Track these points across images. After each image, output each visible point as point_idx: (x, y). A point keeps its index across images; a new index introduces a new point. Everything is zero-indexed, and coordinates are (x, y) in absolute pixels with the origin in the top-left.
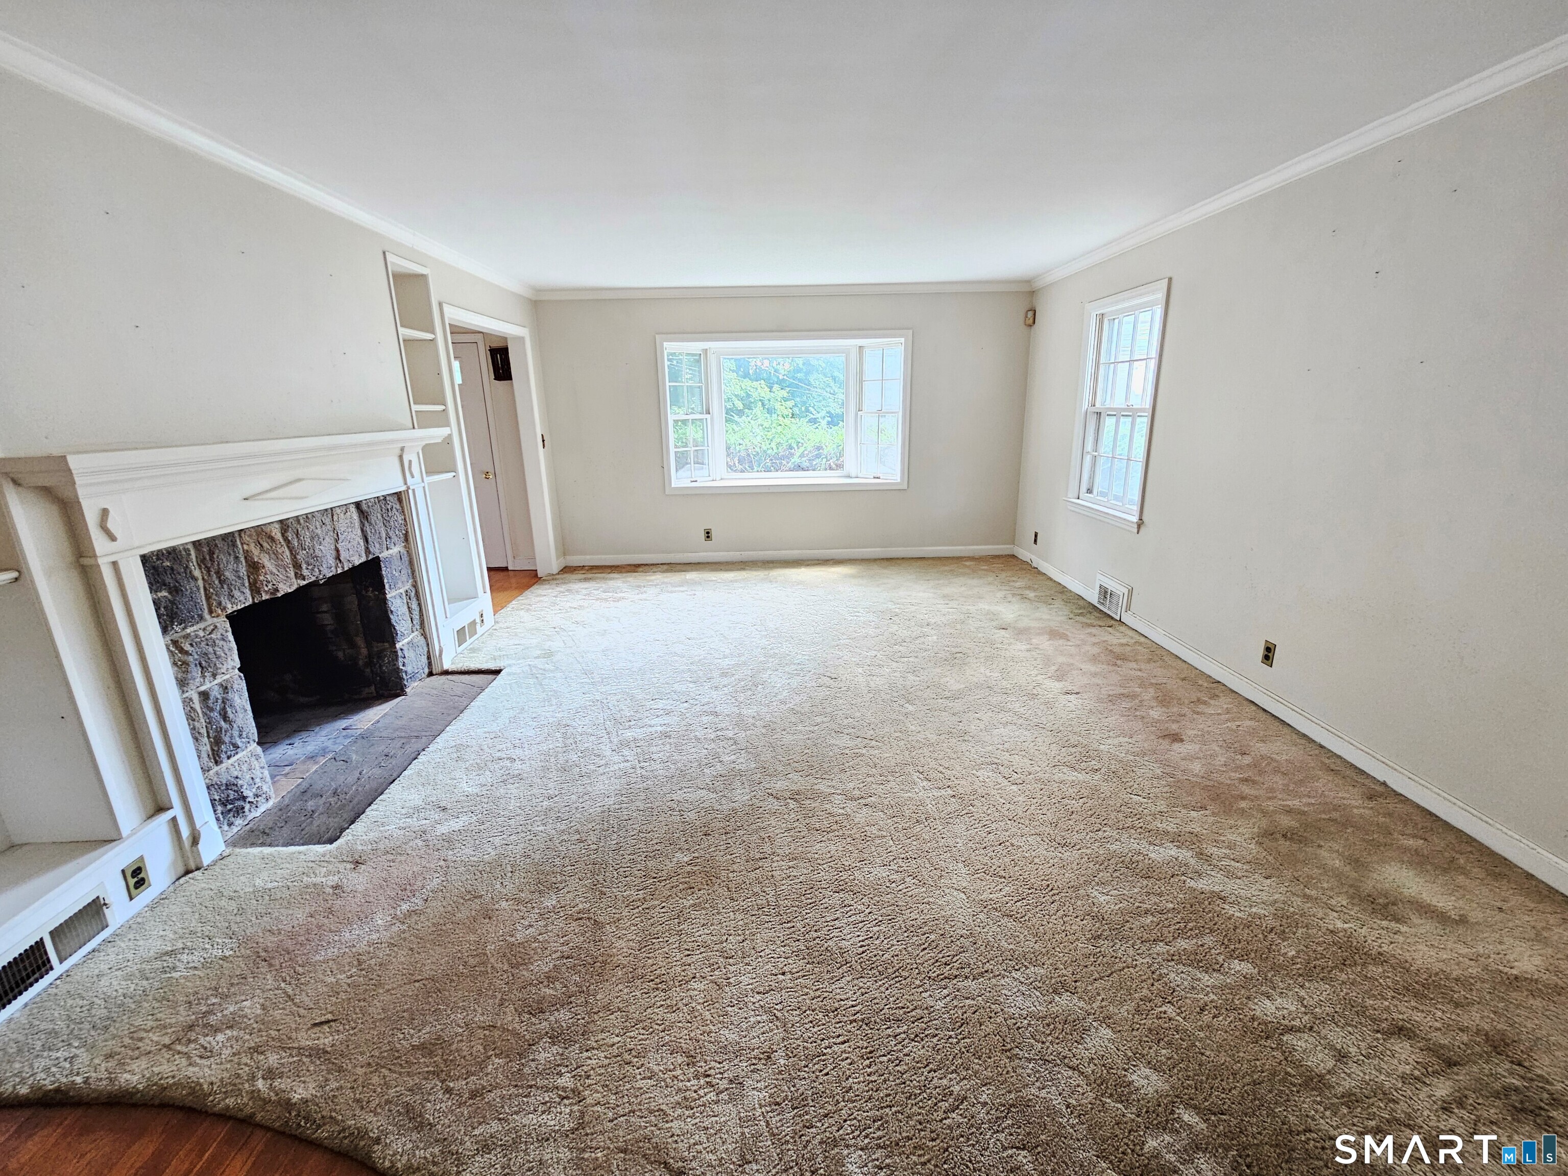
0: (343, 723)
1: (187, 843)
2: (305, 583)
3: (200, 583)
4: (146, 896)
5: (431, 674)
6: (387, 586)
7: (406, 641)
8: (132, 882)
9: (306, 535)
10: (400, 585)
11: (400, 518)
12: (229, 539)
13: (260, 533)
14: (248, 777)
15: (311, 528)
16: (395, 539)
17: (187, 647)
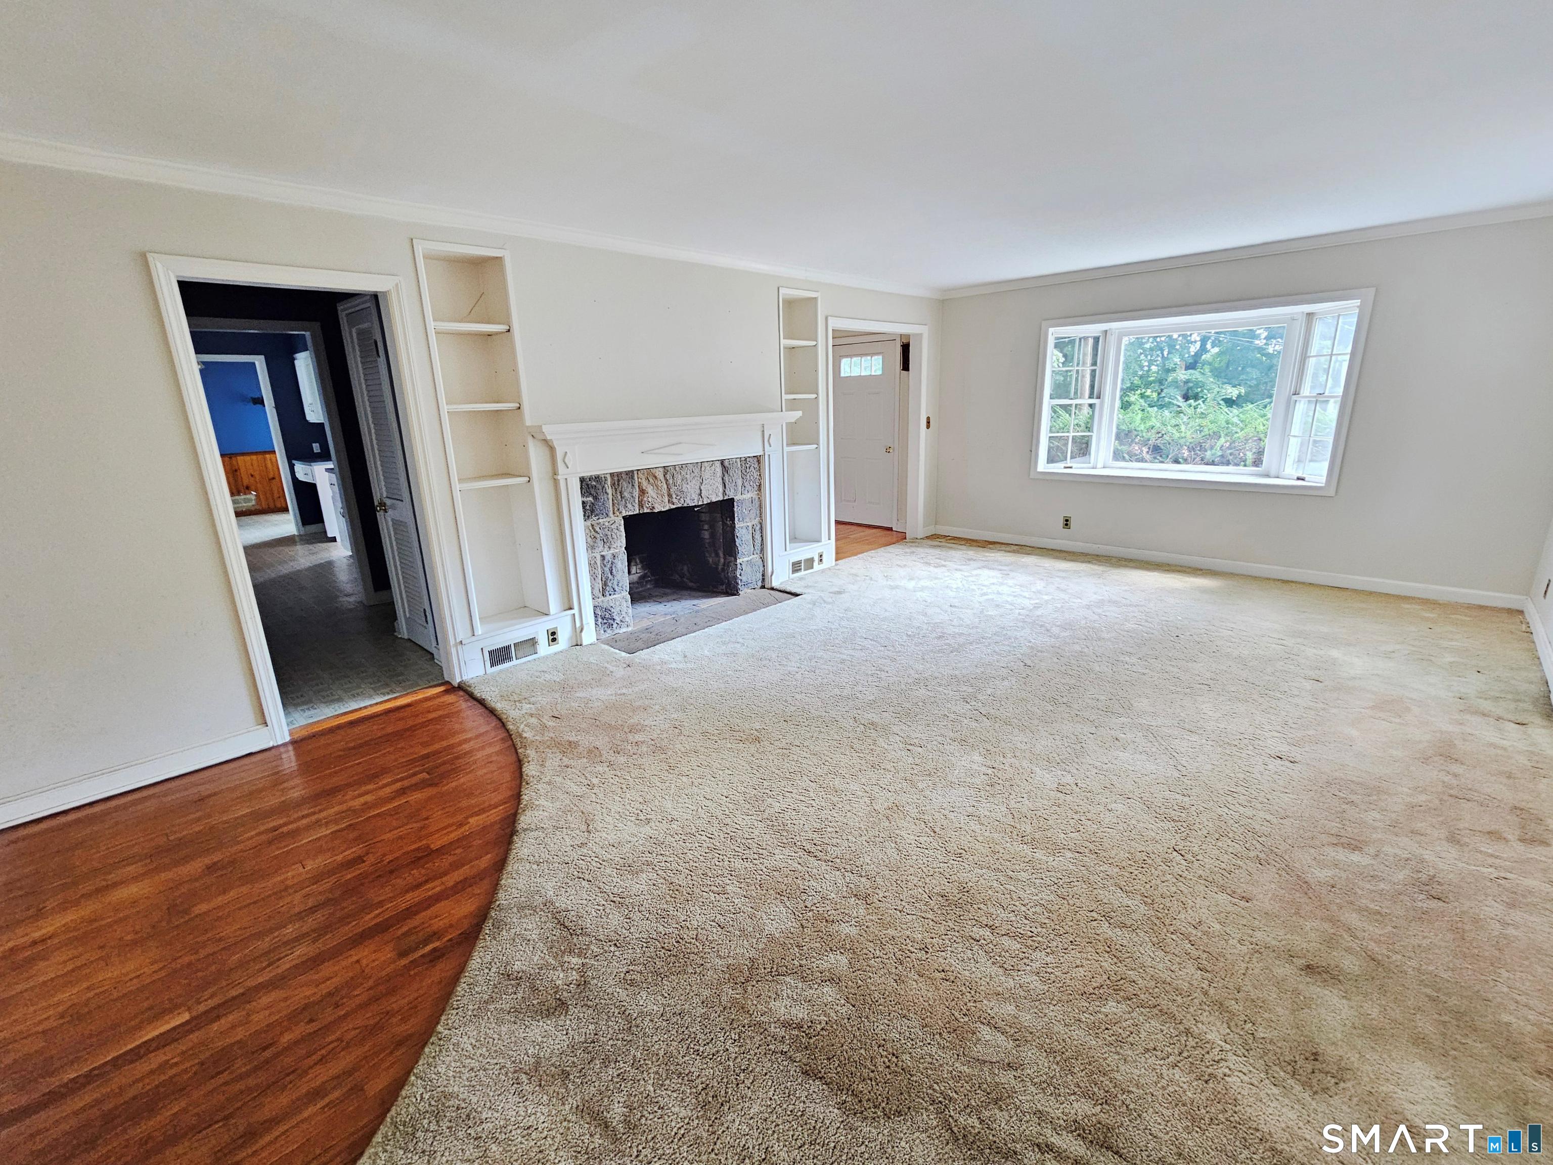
0: (695, 602)
1: (578, 630)
2: (674, 507)
3: (610, 496)
4: (556, 648)
5: (763, 587)
6: (736, 519)
7: (746, 559)
8: (551, 637)
9: (679, 478)
10: (748, 519)
11: (756, 474)
12: (630, 474)
13: (650, 473)
14: (618, 609)
15: (683, 473)
16: (748, 487)
17: (597, 529)
